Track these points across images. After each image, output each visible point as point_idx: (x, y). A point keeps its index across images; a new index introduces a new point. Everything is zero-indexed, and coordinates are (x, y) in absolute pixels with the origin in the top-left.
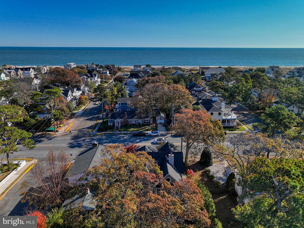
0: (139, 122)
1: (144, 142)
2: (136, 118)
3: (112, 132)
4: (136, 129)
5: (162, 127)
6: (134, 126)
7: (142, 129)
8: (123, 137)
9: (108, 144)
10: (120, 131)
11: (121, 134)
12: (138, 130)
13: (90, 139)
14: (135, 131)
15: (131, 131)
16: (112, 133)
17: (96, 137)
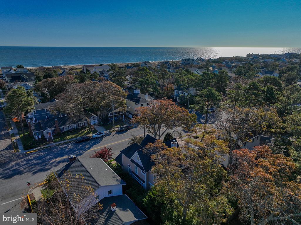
0: (73, 128)
1: (95, 146)
2: (69, 124)
3: (46, 146)
4: (73, 136)
5: (100, 128)
6: (69, 133)
7: (80, 134)
8: (66, 147)
9: (56, 160)
10: (55, 142)
11: (61, 145)
12: (77, 136)
13: (24, 160)
14: (74, 138)
15: (70, 139)
16: (48, 147)
17: (31, 157)
